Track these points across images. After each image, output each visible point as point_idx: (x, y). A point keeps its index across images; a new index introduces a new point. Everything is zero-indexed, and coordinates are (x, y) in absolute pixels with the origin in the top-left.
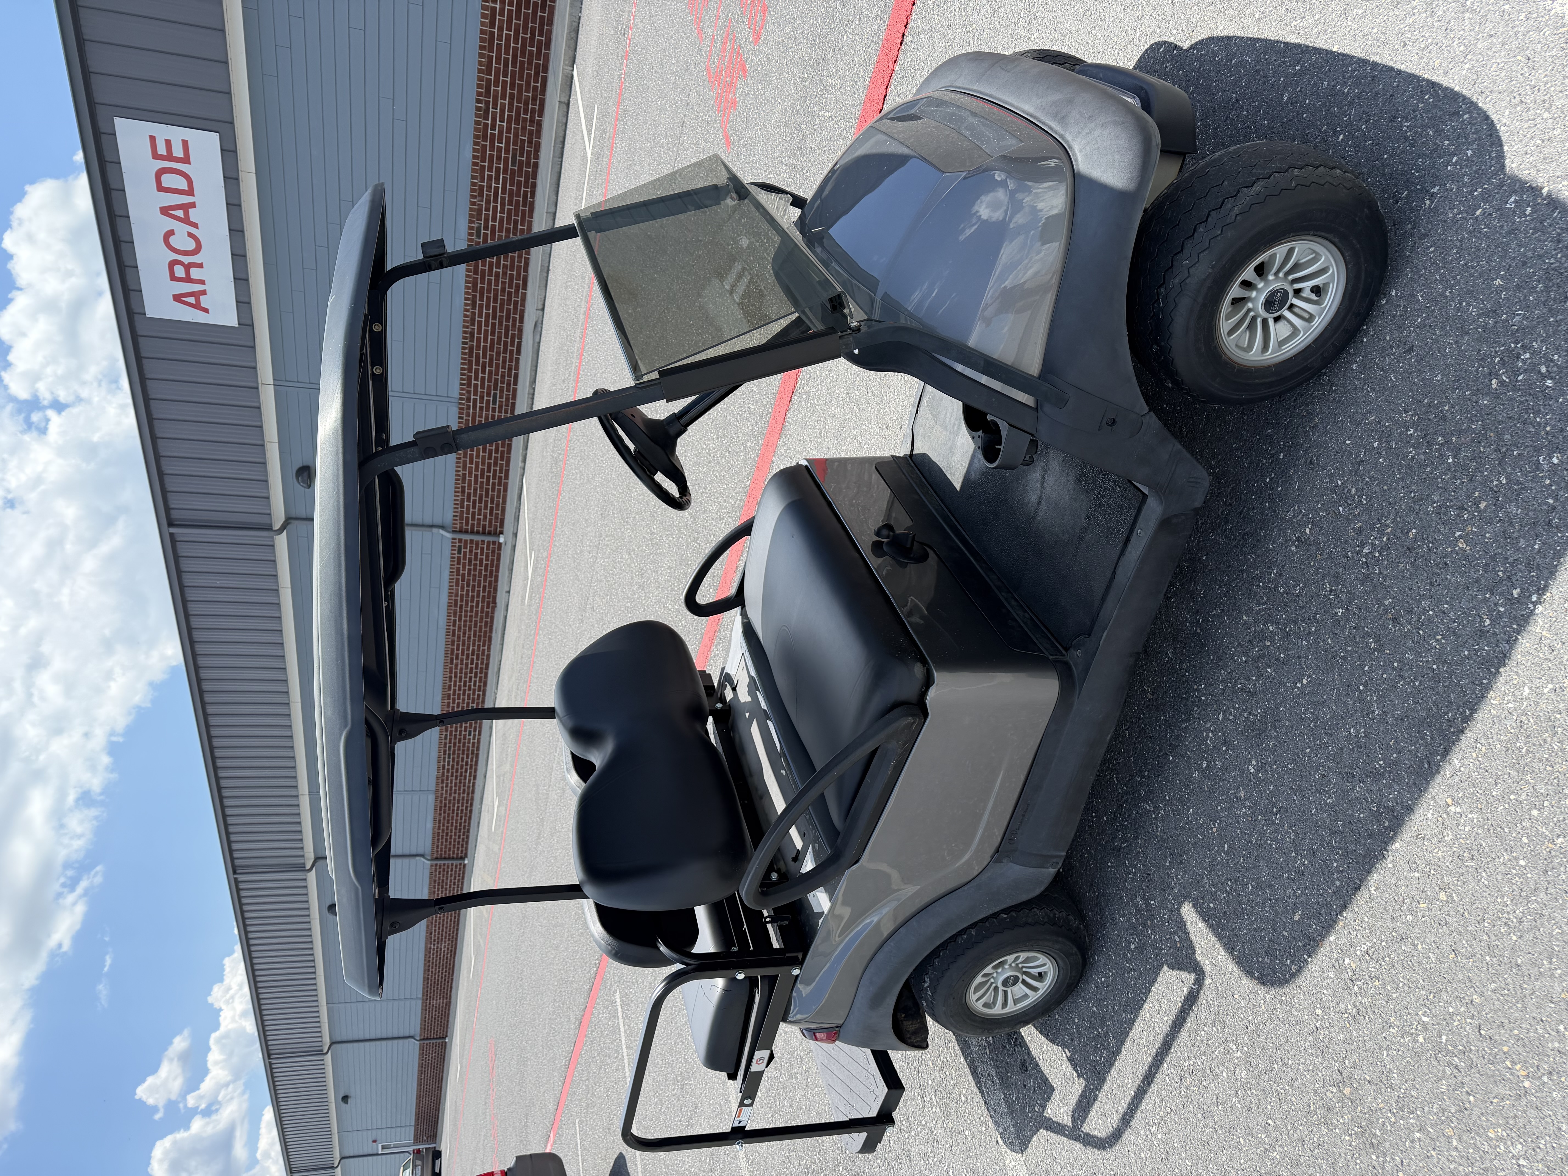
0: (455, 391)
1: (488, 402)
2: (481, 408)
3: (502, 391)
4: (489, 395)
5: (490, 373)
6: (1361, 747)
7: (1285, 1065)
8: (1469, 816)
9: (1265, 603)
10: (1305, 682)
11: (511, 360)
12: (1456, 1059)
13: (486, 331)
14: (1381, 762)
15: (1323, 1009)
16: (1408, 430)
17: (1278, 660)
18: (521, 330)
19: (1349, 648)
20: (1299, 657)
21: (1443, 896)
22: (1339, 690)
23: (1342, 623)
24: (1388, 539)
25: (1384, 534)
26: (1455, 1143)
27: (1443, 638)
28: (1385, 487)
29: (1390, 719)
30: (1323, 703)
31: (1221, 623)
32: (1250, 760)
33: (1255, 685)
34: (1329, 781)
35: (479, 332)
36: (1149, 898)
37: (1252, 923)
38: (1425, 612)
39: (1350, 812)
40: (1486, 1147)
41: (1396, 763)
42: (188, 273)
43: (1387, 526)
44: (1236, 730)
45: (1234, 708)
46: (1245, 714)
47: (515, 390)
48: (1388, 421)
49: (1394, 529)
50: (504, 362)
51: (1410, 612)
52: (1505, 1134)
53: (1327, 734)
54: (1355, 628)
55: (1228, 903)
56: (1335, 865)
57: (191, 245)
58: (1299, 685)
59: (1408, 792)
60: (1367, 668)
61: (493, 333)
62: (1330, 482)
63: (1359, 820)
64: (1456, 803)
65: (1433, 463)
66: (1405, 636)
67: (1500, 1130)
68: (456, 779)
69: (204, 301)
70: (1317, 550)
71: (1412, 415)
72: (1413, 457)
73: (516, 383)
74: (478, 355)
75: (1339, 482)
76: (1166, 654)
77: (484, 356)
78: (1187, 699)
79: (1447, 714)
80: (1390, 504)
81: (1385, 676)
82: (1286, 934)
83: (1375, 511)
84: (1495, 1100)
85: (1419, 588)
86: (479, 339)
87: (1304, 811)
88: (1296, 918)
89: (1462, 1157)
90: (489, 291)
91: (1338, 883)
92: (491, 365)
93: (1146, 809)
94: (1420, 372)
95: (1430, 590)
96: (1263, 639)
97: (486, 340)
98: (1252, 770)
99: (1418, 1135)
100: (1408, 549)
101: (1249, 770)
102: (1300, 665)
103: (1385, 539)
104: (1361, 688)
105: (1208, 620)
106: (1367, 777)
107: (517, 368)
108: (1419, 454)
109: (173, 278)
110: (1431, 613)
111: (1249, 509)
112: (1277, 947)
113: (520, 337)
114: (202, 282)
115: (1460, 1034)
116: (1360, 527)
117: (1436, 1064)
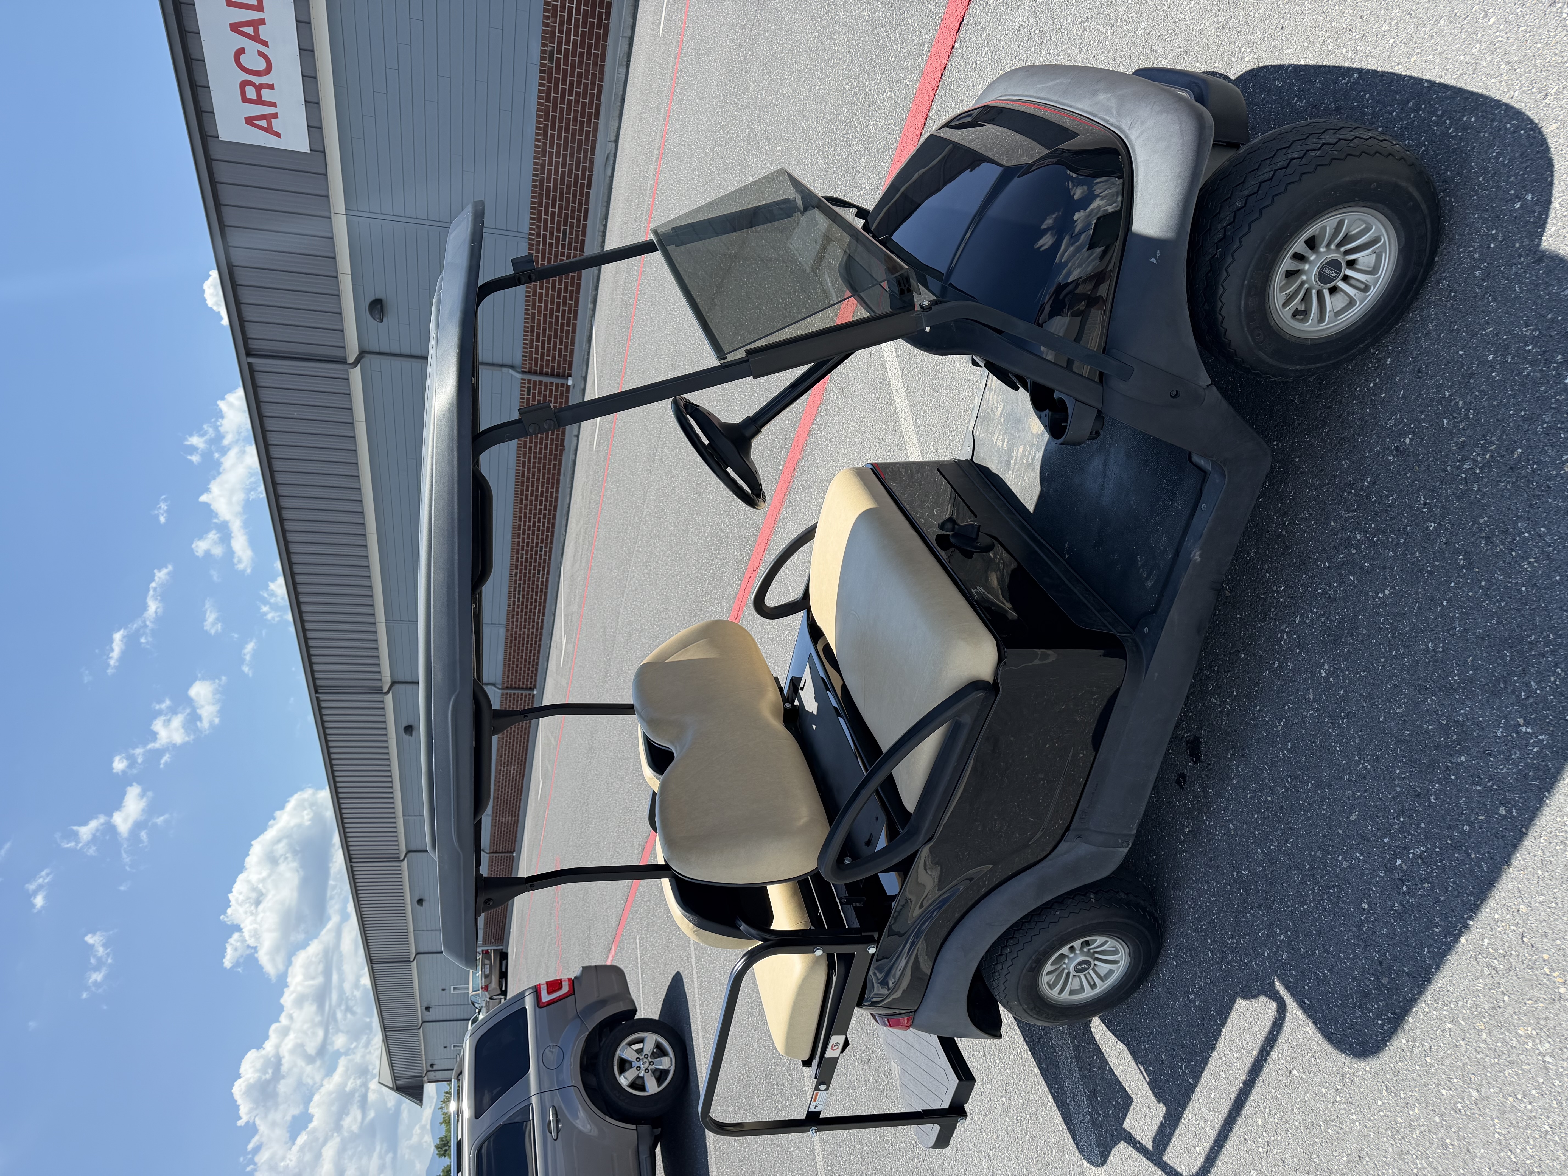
0: (525, 226)
1: (558, 238)
2: (551, 244)
3: (572, 227)
4: (558, 231)
5: (560, 207)
6: (1437, 662)
7: (1327, 951)
8: (1540, 737)
9: (1355, 511)
10: (1387, 592)
11: (581, 195)
12: (1495, 961)
13: (557, 163)
14: (1456, 678)
15: (1369, 904)
16: (1527, 345)
17: (1362, 568)
18: (592, 162)
19: (1437, 563)
20: (1384, 568)
21: (1502, 811)
22: (1421, 603)
23: (1432, 537)
24: (1491, 456)
25: (1488, 452)
26: (1484, 1036)
27: (1536, 562)
28: (1495, 403)
29: (1470, 637)
30: (1403, 616)
31: (1308, 527)
32: (1323, 664)
33: (1335, 591)
34: (1401, 691)
35: (550, 164)
36: (1207, 786)
37: (1308, 819)
38: (1520, 533)
39: (1418, 723)
40: (1515, 1043)
41: (1471, 680)
42: (259, 94)
43: (1492, 443)
44: (1312, 634)
45: (1312, 612)
46: (1323, 619)
47: (585, 226)
48: (1506, 334)
49: (1499, 447)
50: (575, 196)
51: (1505, 532)
52: (1534, 1033)
53: (1403, 646)
54: (1445, 543)
55: (1286, 798)
56: (1398, 772)
57: (262, 65)
58: (1380, 595)
59: (1480, 709)
60: (1453, 584)
61: (564, 166)
62: (1438, 392)
63: (1427, 731)
64: (1527, 724)
65: (1548, 382)
66: (1497, 555)
67: (1530, 1029)
68: (526, 615)
69: (276, 124)
70: (1416, 461)
71: (1533, 330)
72: (1528, 374)
73: (585, 219)
74: (548, 188)
75: (1447, 394)
76: (1249, 553)
77: (555, 190)
78: (1265, 600)
79: (1530, 636)
80: (1498, 420)
81: (1470, 594)
82: (1341, 832)
83: (1481, 426)
84: (1529, 1002)
85: (1517, 509)
86: (550, 171)
87: (1372, 718)
88: (1353, 818)
89: (1490, 1049)
90: (561, 121)
91: (1398, 789)
92: (561, 200)
93: (1212, 703)
94: (1547, 285)
95: (1529, 512)
96: (1349, 546)
97: (556, 173)
98: (1324, 674)
99: (1449, 1025)
100: (1511, 468)
101: (1320, 674)
102: (1384, 575)
103: (1488, 456)
104: (1445, 603)
105: (1295, 523)
106: (1440, 690)
107: (587, 203)
108: (1534, 371)
109: (245, 100)
110: (1526, 535)
111: (1348, 414)
112: (1330, 842)
113: (591, 171)
114: (273, 105)
115: (1502, 939)
116: (1464, 442)
117: (1475, 963)
